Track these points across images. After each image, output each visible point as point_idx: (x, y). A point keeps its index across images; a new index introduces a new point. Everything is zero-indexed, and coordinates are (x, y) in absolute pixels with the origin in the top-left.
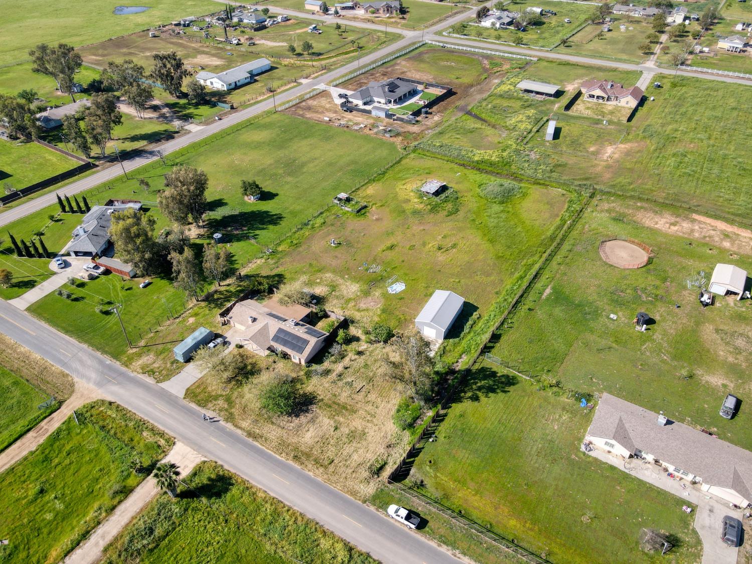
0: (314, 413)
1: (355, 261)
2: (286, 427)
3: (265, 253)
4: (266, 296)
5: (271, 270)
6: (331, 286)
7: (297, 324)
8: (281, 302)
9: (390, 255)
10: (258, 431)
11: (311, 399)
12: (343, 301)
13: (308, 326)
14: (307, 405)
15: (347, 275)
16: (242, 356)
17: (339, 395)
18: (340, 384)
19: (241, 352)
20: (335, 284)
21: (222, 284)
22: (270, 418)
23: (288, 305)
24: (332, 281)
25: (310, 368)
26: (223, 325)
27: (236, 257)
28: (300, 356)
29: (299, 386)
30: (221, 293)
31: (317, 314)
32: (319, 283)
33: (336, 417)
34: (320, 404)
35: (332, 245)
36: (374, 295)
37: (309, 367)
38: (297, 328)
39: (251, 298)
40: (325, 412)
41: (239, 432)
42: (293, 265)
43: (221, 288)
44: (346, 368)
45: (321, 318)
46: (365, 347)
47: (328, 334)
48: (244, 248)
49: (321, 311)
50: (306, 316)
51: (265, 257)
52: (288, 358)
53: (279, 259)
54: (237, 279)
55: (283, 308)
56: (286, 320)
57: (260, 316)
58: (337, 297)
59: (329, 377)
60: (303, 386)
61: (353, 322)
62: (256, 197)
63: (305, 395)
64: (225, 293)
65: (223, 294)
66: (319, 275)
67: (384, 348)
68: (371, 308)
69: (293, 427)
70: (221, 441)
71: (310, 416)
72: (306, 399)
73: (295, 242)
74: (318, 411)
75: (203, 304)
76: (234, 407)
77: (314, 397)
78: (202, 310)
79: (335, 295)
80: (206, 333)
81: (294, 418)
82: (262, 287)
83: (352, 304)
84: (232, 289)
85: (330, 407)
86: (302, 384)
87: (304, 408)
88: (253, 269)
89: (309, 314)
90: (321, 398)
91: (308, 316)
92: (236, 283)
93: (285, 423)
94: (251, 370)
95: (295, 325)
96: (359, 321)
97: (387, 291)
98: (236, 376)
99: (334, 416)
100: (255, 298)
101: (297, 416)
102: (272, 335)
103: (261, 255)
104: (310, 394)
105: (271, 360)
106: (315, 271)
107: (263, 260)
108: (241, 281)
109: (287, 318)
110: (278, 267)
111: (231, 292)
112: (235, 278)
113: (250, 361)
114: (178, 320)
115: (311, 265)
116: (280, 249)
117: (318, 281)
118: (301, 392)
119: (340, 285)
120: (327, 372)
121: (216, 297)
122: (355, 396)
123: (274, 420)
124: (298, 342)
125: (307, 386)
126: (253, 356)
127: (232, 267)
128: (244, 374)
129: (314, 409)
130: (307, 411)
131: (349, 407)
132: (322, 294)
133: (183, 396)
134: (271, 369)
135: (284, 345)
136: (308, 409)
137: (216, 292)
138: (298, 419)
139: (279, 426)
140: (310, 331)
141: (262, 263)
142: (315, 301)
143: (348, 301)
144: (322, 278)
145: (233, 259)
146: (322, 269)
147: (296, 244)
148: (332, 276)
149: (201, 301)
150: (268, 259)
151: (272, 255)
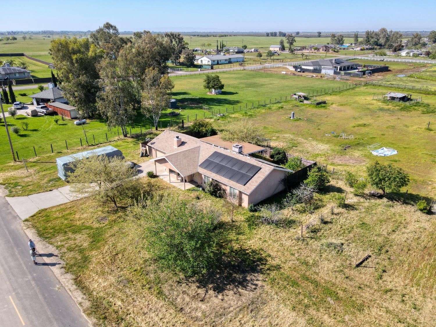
0: (258, 291)
1: (320, 130)
2: (187, 310)
3: (216, 115)
6: (290, 143)
8: (224, 139)
9: (365, 130)
10: (119, 303)
11: (254, 262)
14: (244, 272)
15: (312, 138)
16: (151, 185)
17: (315, 264)
18: (315, 244)
19: (152, 181)
20: (295, 142)
21: (160, 129)
22: (159, 281)
23: (233, 141)
25: (257, 214)
27: (184, 116)
28: (243, 188)
29: (232, 236)
30: (155, 135)
32: (276, 140)
33: (312, 311)
34: (273, 274)
35: (291, 118)
36: (353, 155)
37: (255, 211)
40: (284, 294)
41: (78, 296)
43: (158, 132)
44: (325, 223)
46: (356, 201)
48: (196, 113)
49: (279, 154)
51: (215, 118)
52: (221, 197)
54: (178, 128)
55: (226, 143)
59: (292, 230)
60: (241, 237)
62: (217, 91)
63: (242, 252)
66: (277, 135)
67: (391, 206)
68: (350, 164)
69: (204, 312)
70: (24, 309)
71: (247, 295)
72: (244, 261)
73: (249, 114)
74: (267, 288)
75: (130, 140)
76: (99, 248)
77: (260, 260)
78: (126, 144)
81: (211, 292)
82: (204, 129)
85: (295, 284)
86: (239, 234)
87: (238, 276)
90: (275, 262)
93: (187, 299)
95: (240, 153)
99: (307, 306)
101: (219, 289)
102: (201, 160)
104: (253, 252)
105: (193, 195)
106: (270, 132)
107: (213, 120)
108: (182, 130)
114: (92, 147)
116: (233, 116)
117: (274, 138)
118: (236, 247)
119: (303, 143)
120: (289, 223)
122: (353, 273)
123: (166, 289)
124: (241, 168)
125: (249, 239)
129: (260, 283)
130: (243, 283)
131: (341, 294)
133: (27, 217)
136: (245, 280)
137: (150, 133)
138: (220, 297)
139: (173, 303)
141: (210, 122)
143: (316, 156)
144: (279, 137)
145: (181, 117)
146: (279, 131)
147: (251, 115)
148: (292, 137)
149: (129, 137)
150: (219, 120)
151: (222, 118)
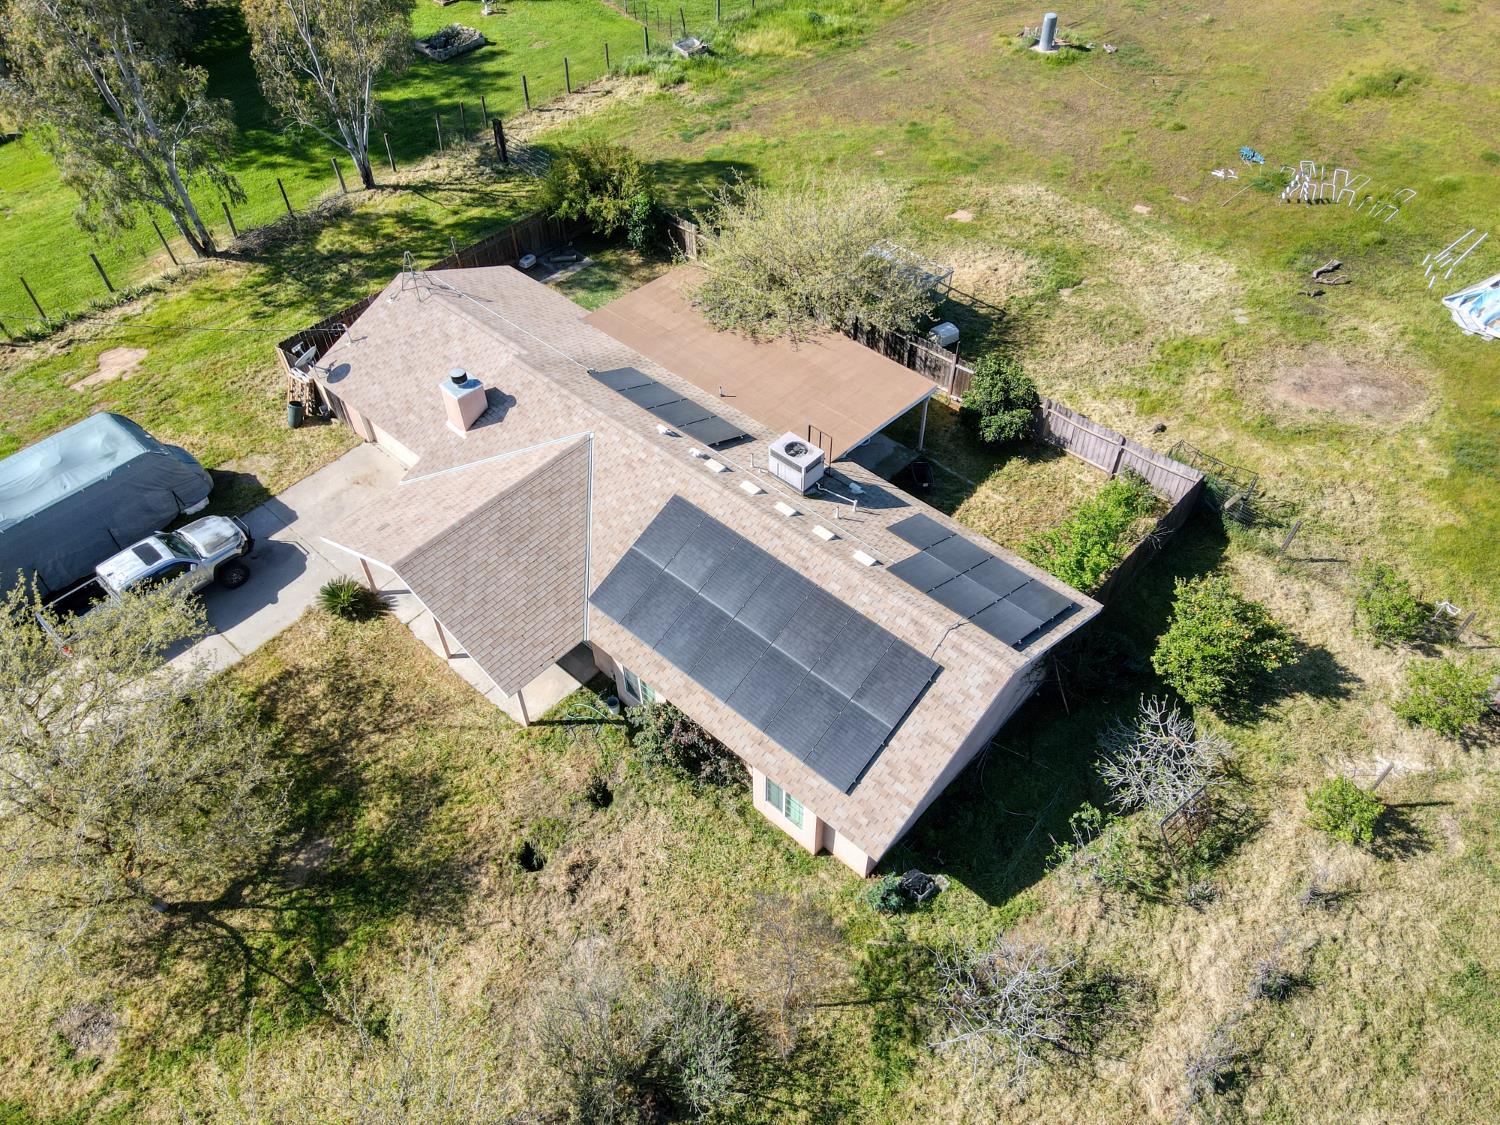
1: (1183, 136)
3: (666, 51)
4: (628, 270)
5: (688, 138)
6: (1046, 253)
7: (825, 485)
8: (718, 305)
9: (1401, 122)
12: (1143, 356)
13: (917, 507)
15: (1147, 200)
16: (347, 689)
19: (355, 651)
20: (1070, 244)
21: (384, 176)
23: (767, 328)
24: (1052, 226)
26: (300, 421)
27: (507, 60)
28: (839, 808)
30: (365, 224)
31: (969, 418)
32: (971, 232)
35: (1040, 48)
36: (1357, 337)
38: (828, 514)
39: (537, 272)
42: (813, 125)
43: (379, 197)
44: (1285, 989)
45: (997, 453)
46: (1416, 765)
47: (1092, 608)
48: (564, 28)
49: (1008, 404)
50: (892, 430)
51: (663, 68)
53: (738, 90)
54: (480, 162)
55: (729, 348)
56: (743, 439)
57: (541, 380)
58: (1100, 326)
61: (1248, 518)
64: (390, 227)
65: (372, 233)
66: (975, 187)
68: (1354, 420)
73: (832, 20)
75: (235, 275)
78: (212, 309)
79: (1078, 311)
80: (104, 469)
82: (608, 208)
83: (1204, 383)
84: (438, 211)
88: (582, 121)
89: (910, 418)
91: (902, 429)
92: (473, 184)
94: (383, 852)
95: (812, 492)
96: (1294, 509)
97: (1447, 322)
98: (231, 900)
100: (560, 276)
102: (602, 562)
103: (642, 61)
105: (570, 771)
106: (940, 165)
107: (651, 87)
108: (502, 176)
109: (749, 425)
110: (725, 127)
111: (426, 224)
112: (472, 155)
113: (402, 749)
114: (30, 354)
115: (917, 134)
116: (751, 43)
117: (963, 216)
119: (1109, 251)
120: (1090, 1009)
121: (326, 242)
126: (438, 707)
127: (472, 101)
128: (313, 878)
132: (995, 296)
134: (554, 875)
135: (697, 667)
137: (339, 215)
140: (941, 568)
141: (639, 102)
142: (949, 330)
143: (1181, 356)
144: (983, 205)
145: (490, 67)
146: (984, 160)
147: (841, 31)
148: (1050, 199)
149: (226, 255)
150: (680, 81)
151: (700, 64)
